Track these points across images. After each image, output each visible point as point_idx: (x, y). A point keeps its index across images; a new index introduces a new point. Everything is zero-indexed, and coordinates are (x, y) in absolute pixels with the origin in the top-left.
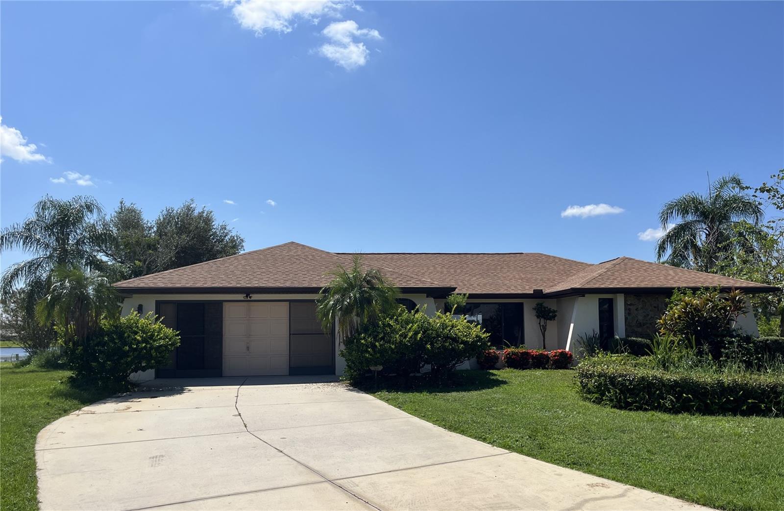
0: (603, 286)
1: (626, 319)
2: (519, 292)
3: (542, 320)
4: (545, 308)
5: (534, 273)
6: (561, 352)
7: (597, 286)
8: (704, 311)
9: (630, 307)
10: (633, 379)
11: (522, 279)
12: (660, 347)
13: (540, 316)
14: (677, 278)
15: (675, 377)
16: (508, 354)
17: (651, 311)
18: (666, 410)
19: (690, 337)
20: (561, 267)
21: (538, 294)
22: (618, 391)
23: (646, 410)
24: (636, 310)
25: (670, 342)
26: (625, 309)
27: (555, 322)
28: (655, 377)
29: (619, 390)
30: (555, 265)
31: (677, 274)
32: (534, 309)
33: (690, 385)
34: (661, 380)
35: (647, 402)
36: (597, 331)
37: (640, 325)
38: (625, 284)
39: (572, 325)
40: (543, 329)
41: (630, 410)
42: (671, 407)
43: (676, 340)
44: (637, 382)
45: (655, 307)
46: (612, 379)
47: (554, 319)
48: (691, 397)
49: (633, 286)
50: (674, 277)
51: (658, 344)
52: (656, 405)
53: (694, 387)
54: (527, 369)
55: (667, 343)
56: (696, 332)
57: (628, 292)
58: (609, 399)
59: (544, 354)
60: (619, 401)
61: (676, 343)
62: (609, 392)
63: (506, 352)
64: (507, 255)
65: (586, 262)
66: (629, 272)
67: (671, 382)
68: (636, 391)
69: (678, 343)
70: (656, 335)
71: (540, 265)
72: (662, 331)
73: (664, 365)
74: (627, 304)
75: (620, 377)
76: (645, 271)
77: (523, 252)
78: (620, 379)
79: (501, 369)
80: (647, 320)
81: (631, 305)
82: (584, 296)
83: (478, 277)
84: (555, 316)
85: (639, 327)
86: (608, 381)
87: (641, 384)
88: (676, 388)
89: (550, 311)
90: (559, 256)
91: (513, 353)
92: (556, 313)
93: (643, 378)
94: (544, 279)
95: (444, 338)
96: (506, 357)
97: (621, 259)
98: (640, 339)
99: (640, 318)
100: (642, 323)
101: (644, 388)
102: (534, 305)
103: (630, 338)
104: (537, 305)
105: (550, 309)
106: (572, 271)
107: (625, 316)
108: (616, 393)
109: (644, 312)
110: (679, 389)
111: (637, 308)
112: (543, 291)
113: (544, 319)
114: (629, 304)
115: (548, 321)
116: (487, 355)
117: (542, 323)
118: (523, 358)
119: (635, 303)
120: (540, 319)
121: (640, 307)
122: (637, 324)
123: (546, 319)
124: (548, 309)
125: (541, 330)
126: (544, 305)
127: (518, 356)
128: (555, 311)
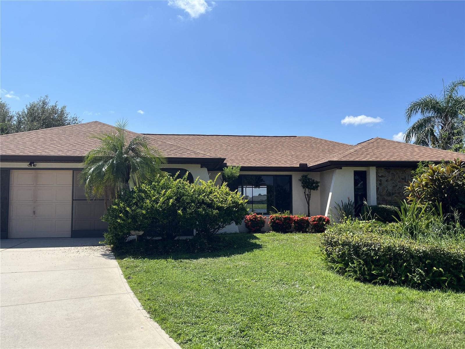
0: (357, 160)
1: (378, 189)
2: (288, 166)
3: (307, 189)
4: (309, 179)
5: (303, 151)
6: (319, 218)
7: (352, 159)
8: (450, 178)
9: (381, 178)
10: (378, 248)
11: (292, 155)
12: (408, 213)
13: (305, 187)
14: (421, 154)
15: (423, 248)
16: (273, 219)
17: (399, 182)
18: (415, 286)
19: (437, 204)
20: (326, 147)
21: (303, 168)
22: (362, 262)
23: (392, 284)
25: (417, 210)
26: (377, 180)
27: (318, 192)
28: (403, 248)
29: (363, 260)
30: (321, 145)
31: (421, 151)
32: (300, 180)
33: (441, 256)
34: (409, 251)
35: (393, 275)
36: (352, 199)
37: (389, 194)
38: (377, 158)
39: (330, 194)
40: (308, 198)
41: (375, 284)
42: (420, 282)
43: (424, 207)
44: (382, 252)
45: (403, 179)
46: (356, 249)
47: (317, 189)
48: (442, 270)
49: (383, 160)
50: (419, 153)
51: (406, 211)
52: (403, 278)
53: (445, 259)
54: (288, 233)
55: (414, 210)
56: (443, 200)
57: (379, 165)
58: (353, 270)
59: (305, 220)
60: (363, 273)
61: (423, 211)
62: (353, 263)
63: (271, 217)
64: (284, 138)
65: (346, 144)
66: (380, 149)
67: (420, 253)
68: (381, 262)
69: (425, 211)
70: (404, 202)
71: (308, 145)
72: (410, 198)
73: (412, 232)
74: (379, 176)
75: (365, 246)
76: (395, 148)
77: (297, 136)
78: (365, 249)
79: (266, 232)
80: (395, 190)
81: (382, 176)
82: (341, 169)
83: (255, 153)
84: (318, 186)
85: (388, 196)
86: (353, 251)
87: (387, 255)
88: (426, 261)
89: (313, 182)
90: (325, 139)
91: (278, 219)
92: (319, 184)
93: (389, 249)
94: (311, 156)
95: (199, 203)
96: (271, 222)
97: (375, 139)
98: (389, 207)
99: (390, 188)
100: (391, 193)
101: (391, 259)
102: (300, 177)
103: (380, 206)
104: (303, 176)
105: (314, 180)
106: (334, 150)
107: (376, 186)
108: (360, 264)
109: (393, 183)
110: (429, 261)
111: (387, 180)
112: (308, 165)
113: (309, 189)
114: (380, 176)
115: (312, 191)
116: (254, 220)
117: (307, 193)
118: (286, 222)
119: (385, 175)
120: (305, 189)
121: (390, 178)
122: (387, 193)
123: (310, 189)
124: (312, 180)
125: (306, 198)
126: (309, 177)
127: (281, 221)
128: (317, 182)
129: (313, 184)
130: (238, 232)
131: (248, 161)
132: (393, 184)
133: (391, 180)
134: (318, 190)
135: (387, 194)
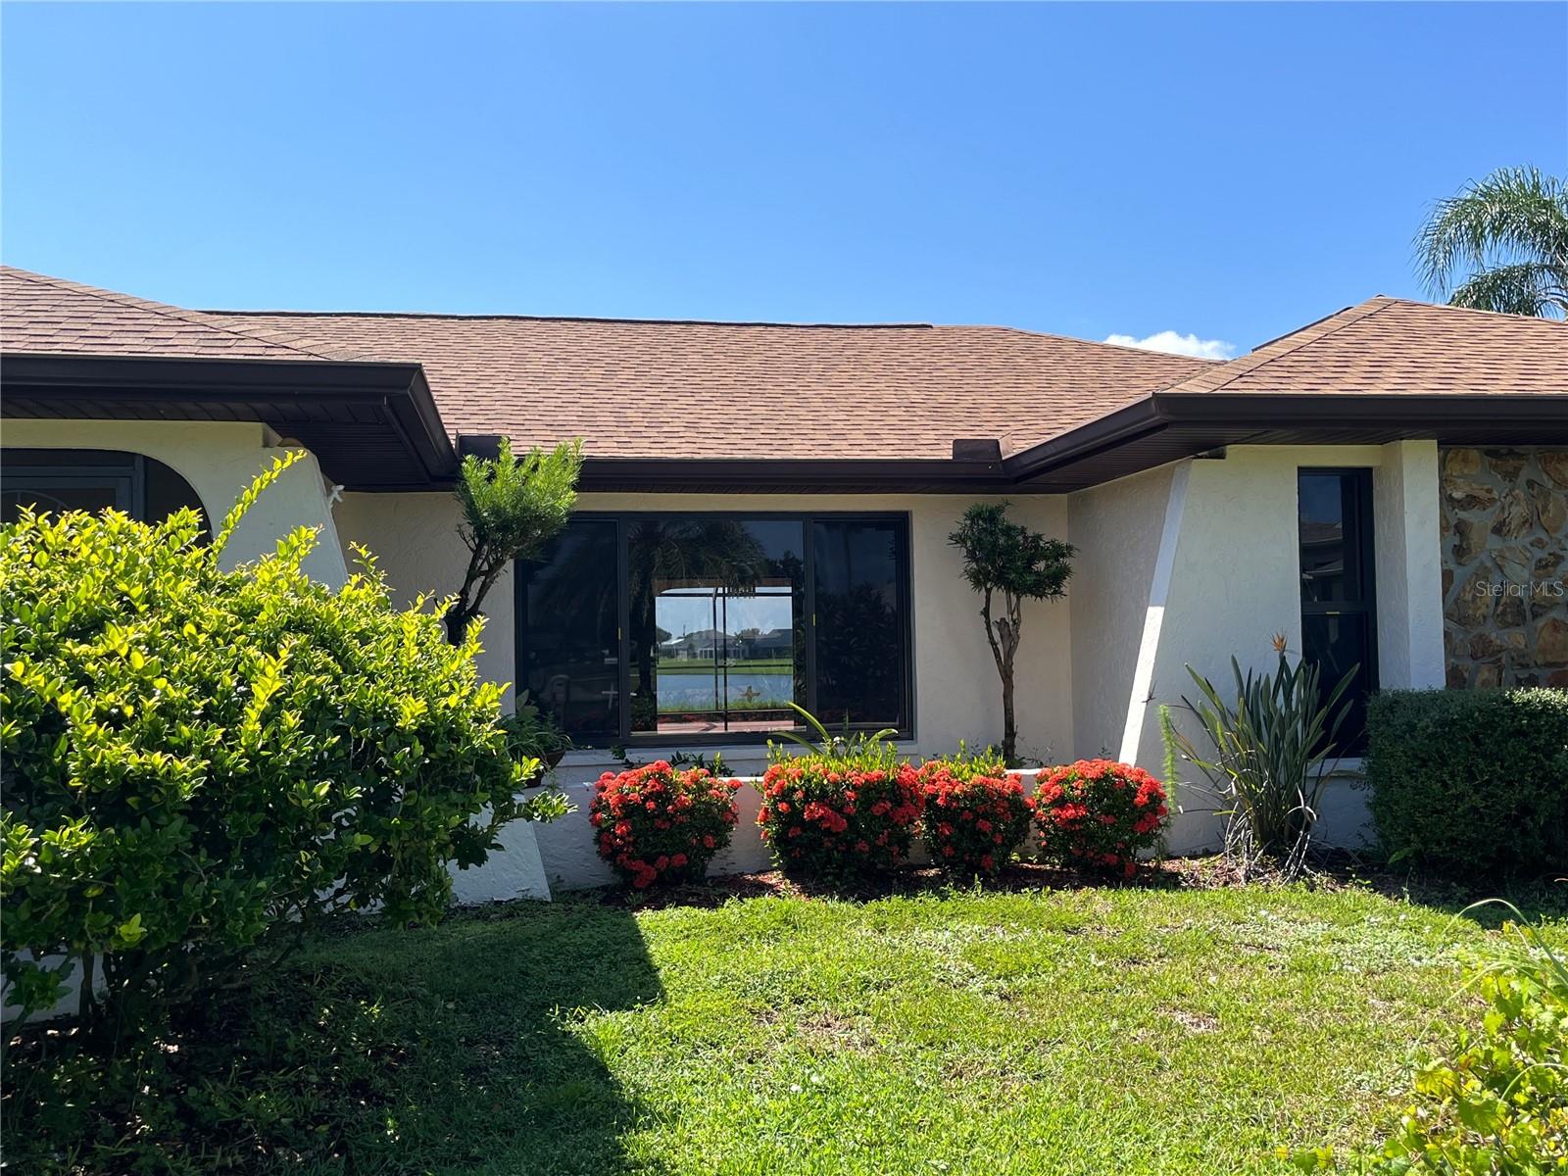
1: (1447, 581)
2: (885, 453)
3: (999, 595)
4: (1008, 531)
6: (1094, 776)
9: (1463, 515)
11: (910, 406)
13: (988, 576)
16: (786, 792)
21: (976, 465)
24: (1498, 530)
26: (1444, 529)
27: (1062, 603)
32: (959, 539)
37: (1516, 613)
39: (1155, 617)
40: (1005, 640)
47: (1057, 592)
63: (776, 776)
71: (995, 363)
74: (1453, 499)
77: (931, 323)
81: (1471, 502)
82: (1221, 456)
84: (1063, 572)
85: (1508, 625)
89: (1035, 549)
92: (1067, 561)
94: (1014, 408)
99: (1519, 574)
100: (1526, 606)
102: (956, 523)
104: (974, 516)
105: (1038, 537)
109: (1539, 543)
111: (1503, 523)
112: (1002, 448)
113: (1008, 592)
114: (1459, 501)
115: (1028, 600)
116: (651, 805)
117: (999, 612)
118: (874, 817)
119: (1489, 491)
120: (988, 591)
121: (1518, 512)
122: (1500, 608)
123: (1016, 588)
124: (1026, 538)
125: (993, 643)
126: (1009, 517)
127: (840, 810)
128: (1059, 547)
129: (1031, 561)
130: (542, 890)
131: (652, 432)
132: (1534, 550)
133: (1524, 523)
134: (1061, 593)
135: (1504, 613)
